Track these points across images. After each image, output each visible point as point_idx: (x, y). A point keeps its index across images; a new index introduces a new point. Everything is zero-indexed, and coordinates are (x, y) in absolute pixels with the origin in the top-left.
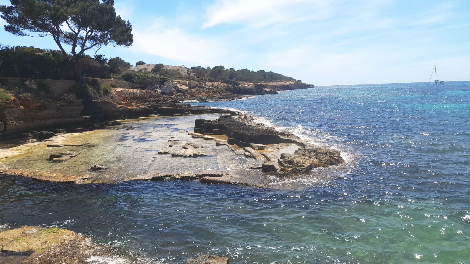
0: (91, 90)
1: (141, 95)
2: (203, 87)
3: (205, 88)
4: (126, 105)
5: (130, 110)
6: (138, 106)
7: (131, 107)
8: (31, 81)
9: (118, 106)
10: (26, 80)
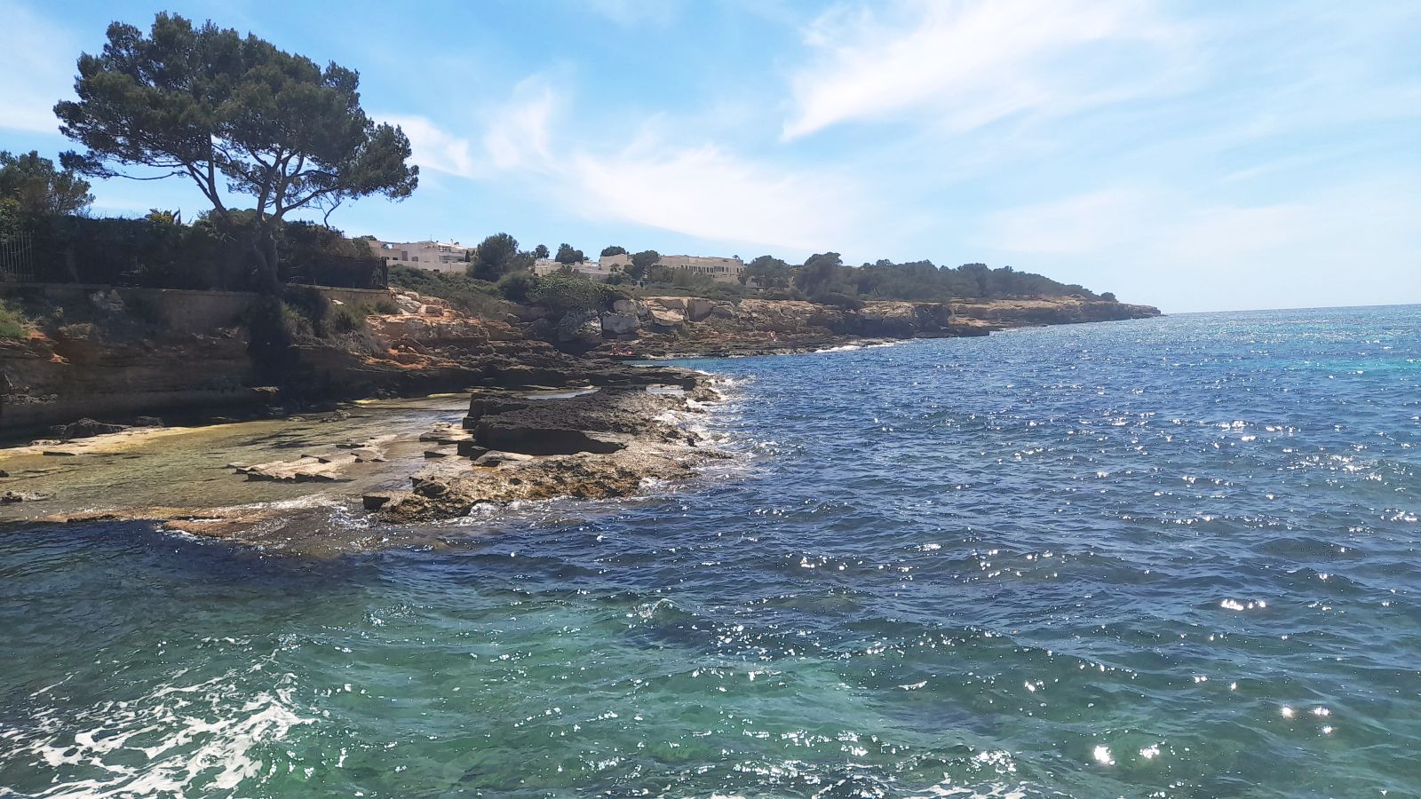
0: (291, 316)
1: (463, 333)
2: (729, 316)
3: (736, 316)
4: (400, 359)
5: (404, 375)
6: (434, 363)
7: (414, 366)
8: (108, 292)
9: (371, 361)
10: (96, 291)
